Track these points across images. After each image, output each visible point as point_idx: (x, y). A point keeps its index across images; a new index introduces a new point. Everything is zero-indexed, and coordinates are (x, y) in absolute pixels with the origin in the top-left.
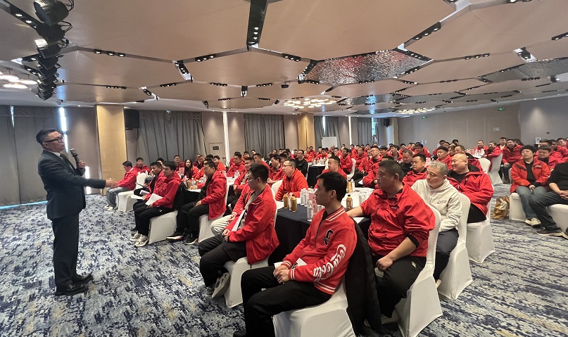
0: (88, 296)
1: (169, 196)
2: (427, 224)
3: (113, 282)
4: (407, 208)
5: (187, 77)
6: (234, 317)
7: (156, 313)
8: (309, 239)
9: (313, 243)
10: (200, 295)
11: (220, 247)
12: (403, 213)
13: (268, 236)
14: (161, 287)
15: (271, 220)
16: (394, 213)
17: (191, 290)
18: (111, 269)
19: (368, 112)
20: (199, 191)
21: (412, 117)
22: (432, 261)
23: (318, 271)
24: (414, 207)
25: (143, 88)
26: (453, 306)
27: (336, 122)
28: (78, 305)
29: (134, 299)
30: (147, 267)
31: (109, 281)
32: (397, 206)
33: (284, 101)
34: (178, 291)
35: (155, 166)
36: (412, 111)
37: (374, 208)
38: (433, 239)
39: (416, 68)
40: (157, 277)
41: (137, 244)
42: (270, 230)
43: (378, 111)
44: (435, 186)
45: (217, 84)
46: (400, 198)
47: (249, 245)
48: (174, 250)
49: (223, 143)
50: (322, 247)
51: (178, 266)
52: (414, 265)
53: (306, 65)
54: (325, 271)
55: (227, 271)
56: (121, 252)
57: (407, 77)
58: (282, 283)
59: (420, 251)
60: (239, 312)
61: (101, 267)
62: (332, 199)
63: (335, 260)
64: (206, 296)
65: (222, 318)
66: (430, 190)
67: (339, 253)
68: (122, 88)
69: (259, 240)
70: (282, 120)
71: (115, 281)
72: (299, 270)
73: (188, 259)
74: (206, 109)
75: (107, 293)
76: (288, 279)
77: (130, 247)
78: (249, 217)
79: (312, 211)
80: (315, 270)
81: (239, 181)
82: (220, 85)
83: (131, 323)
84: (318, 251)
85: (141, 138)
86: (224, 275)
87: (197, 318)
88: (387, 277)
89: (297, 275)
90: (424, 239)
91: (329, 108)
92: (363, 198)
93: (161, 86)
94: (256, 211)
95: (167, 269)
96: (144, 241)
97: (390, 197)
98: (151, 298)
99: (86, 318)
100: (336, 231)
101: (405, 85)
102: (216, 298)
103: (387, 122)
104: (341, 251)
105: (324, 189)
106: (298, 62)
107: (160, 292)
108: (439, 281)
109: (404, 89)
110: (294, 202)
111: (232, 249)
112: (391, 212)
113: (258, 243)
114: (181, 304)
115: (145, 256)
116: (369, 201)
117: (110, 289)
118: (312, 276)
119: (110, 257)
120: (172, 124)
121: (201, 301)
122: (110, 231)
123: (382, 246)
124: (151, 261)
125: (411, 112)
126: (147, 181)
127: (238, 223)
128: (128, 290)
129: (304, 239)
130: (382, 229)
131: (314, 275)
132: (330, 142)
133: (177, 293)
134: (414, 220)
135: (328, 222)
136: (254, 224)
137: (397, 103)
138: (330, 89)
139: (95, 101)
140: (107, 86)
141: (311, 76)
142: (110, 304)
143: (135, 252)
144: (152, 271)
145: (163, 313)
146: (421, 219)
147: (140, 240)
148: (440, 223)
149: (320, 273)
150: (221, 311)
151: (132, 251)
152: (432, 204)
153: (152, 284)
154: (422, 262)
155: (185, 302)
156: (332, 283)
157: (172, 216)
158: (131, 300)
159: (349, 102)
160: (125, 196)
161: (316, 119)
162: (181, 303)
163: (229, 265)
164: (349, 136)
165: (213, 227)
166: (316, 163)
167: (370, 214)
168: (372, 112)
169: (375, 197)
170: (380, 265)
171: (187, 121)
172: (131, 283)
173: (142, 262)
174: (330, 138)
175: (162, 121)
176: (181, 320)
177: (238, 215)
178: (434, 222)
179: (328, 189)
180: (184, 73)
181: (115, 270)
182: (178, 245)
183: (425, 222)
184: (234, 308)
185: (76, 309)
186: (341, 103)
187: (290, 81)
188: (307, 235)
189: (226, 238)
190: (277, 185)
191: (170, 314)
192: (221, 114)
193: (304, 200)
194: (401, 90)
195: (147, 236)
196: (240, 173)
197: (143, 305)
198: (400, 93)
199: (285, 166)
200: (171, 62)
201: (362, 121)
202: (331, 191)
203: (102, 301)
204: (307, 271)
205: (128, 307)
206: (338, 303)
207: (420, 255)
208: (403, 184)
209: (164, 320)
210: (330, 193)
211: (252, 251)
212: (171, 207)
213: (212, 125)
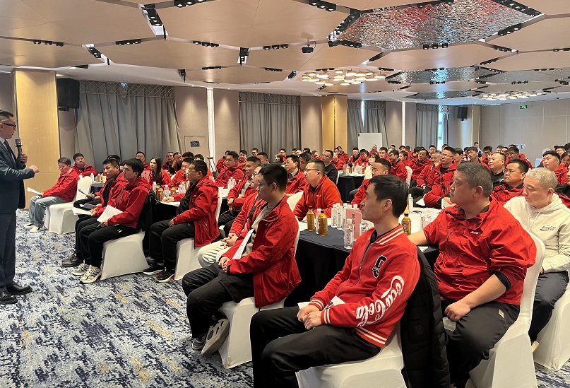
0: (21, 345)
1: (134, 209)
2: (524, 257)
3: (55, 329)
4: (495, 233)
5: (158, 30)
6: (234, 381)
7: (122, 372)
8: (348, 271)
9: (355, 275)
10: (183, 349)
11: (216, 280)
12: (488, 240)
13: (286, 268)
14: (125, 338)
15: (290, 244)
16: (475, 240)
17: (169, 343)
18: (49, 313)
19: (433, 96)
20: (177, 204)
21: (503, 107)
22: (528, 312)
23: (363, 312)
24: (506, 232)
25: (88, 46)
26: (554, 378)
27: (381, 110)
28: (9, 356)
29: (87, 352)
30: (101, 311)
31: (49, 327)
32: (479, 230)
33: (303, 73)
34: (150, 344)
35: (109, 165)
36: (505, 96)
37: (444, 233)
38: (531, 281)
39: (515, 26)
40: (118, 325)
41: (83, 279)
42: (290, 259)
43: (450, 95)
44: (537, 206)
45: (203, 44)
46: (485, 219)
47: (259, 280)
48: (139, 289)
49: (206, 136)
50: (369, 280)
51: (148, 311)
52: (501, 314)
53: (341, 17)
54: (373, 312)
55: (225, 317)
56: (61, 290)
57: (501, 41)
58: (312, 328)
59: (511, 296)
60: (242, 374)
61: (34, 309)
62: (386, 212)
63: (389, 298)
64: (193, 351)
65: (219, 381)
66: (529, 210)
67: (394, 287)
68: (58, 44)
69: (272, 274)
70: (297, 103)
71: (57, 329)
72: (337, 310)
73: (161, 302)
74: (182, 83)
75: (48, 343)
76: (320, 323)
77: (73, 283)
78: (259, 240)
79: (352, 234)
80: (359, 309)
81: (235, 192)
82: (208, 44)
83: (87, 382)
84: (364, 286)
85: (81, 124)
86: (220, 321)
87: (181, 380)
88: (461, 329)
89: (335, 318)
90: (518, 279)
91: (371, 87)
92: (427, 220)
93: (117, 43)
94: (270, 231)
95: (133, 314)
96: (94, 275)
97: (469, 217)
98: (113, 352)
99: (23, 373)
100: (390, 256)
101: (498, 53)
102: (207, 355)
103: (462, 112)
104: (398, 285)
105: (376, 197)
106: (333, 13)
107: (126, 346)
108: (536, 344)
109: (495, 60)
110: (322, 223)
111: (233, 285)
112: (470, 239)
113: (269, 277)
114: (156, 361)
115: (98, 296)
116: (436, 223)
117: (51, 339)
118: (354, 318)
119: (44, 296)
120: (129, 104)
121: (186, 358)
122: (40, 260)
123: (455, 286)
124: (107, 304)
125: (503, 97)
126: (93, 189)
127: (242, 248)
128: (77, 340)
129: (342, 272)
130: (455, 262)
131: (358, 317)
132: (370, 141)
133: (150, 346)
134: (505, 252)
135: (378, 245)
136: (266, 249)
137: (481, 82)
138: (378, 57)
139: (14, 64)
140: (35, 41)
141: (348, 34)
142: (54, 358)
143: (82, 290)
144: (110, 316)
145: (131, 372)
146: (515, 250)
147: (88, 274)
148: (542, 259)
149: (366, 314)
150: (215, 372)
151: (78, 289)
152: (533, 230)
153: (112, 334)
154: (514, 312)
155: (163, 358)
156: (382, 330)
157: (136, 239)
158: (83, 353)
159: (403, 77)
160: (61, 210)
161: (351, 105)
162: (157, 359)
163: (229, 308)
164: (400, 133)
165: (201, 255)
166: (350, 171)
167: (438, 242)
168: (440, 96)
169: (447, 217)
170: (451, 313)
171: (152, 100)
172: (80, 332)
173: (94, 304)
174: (371, 134)
175: (113, 99)
176: (158, 382)
177: (241, 238)
178: (534, 255)
179: (380, 198)
180: (153, 24)
181: (55, 313)
182: (144, 282)
183: (521, 254)
184: (234, 369)
185: (8, 361)
186: (392, 79)
187: (315, 43)
188: (346, 265)
189: (225, 268)
190: (294, 199)
191: (142, 373)
192: (205, 90)
193: (337, 221)
194: (489, 62)
195: (99, 267)
196: (237, 181)
197: (102, 360)
198: (487, 66)
199: (308, 170)
200: (137, 6)
201: (423, 109)
202: (385, 201)
203: (43, 354)
204: (347, 312)
205: (81, 363)
206: (390, 361)
207: (510, 302)
208: (491, 200)
209: (135, 382)
210: (383, 203)
211: (262, 289)
212: (135, 226)
213: (190, 107)
